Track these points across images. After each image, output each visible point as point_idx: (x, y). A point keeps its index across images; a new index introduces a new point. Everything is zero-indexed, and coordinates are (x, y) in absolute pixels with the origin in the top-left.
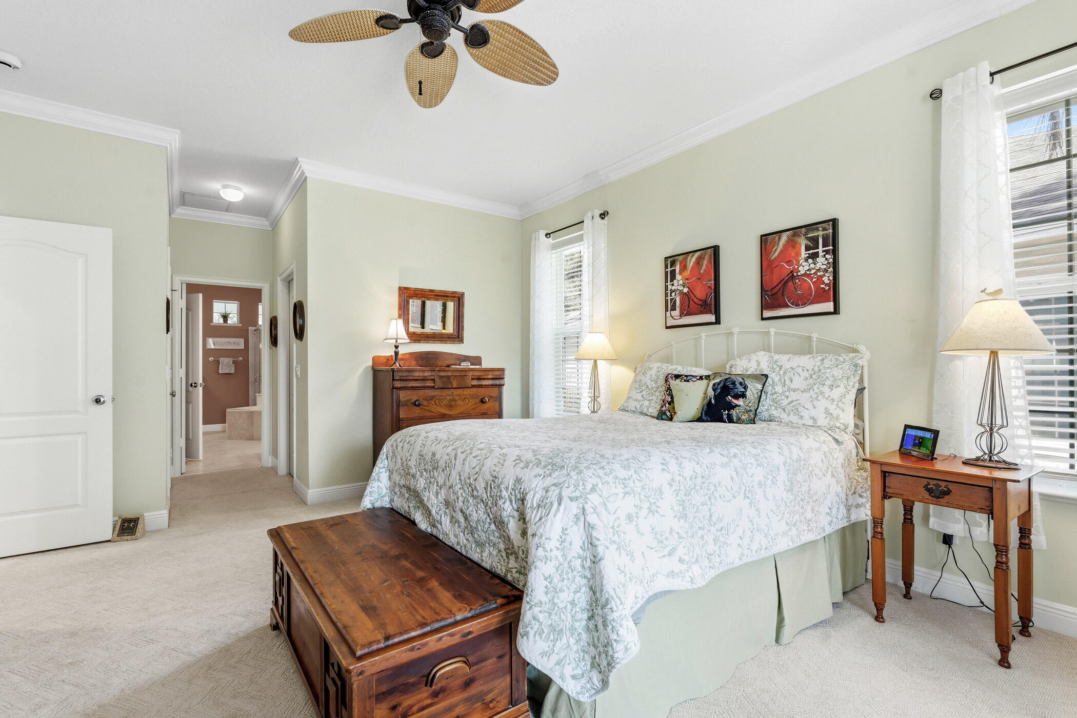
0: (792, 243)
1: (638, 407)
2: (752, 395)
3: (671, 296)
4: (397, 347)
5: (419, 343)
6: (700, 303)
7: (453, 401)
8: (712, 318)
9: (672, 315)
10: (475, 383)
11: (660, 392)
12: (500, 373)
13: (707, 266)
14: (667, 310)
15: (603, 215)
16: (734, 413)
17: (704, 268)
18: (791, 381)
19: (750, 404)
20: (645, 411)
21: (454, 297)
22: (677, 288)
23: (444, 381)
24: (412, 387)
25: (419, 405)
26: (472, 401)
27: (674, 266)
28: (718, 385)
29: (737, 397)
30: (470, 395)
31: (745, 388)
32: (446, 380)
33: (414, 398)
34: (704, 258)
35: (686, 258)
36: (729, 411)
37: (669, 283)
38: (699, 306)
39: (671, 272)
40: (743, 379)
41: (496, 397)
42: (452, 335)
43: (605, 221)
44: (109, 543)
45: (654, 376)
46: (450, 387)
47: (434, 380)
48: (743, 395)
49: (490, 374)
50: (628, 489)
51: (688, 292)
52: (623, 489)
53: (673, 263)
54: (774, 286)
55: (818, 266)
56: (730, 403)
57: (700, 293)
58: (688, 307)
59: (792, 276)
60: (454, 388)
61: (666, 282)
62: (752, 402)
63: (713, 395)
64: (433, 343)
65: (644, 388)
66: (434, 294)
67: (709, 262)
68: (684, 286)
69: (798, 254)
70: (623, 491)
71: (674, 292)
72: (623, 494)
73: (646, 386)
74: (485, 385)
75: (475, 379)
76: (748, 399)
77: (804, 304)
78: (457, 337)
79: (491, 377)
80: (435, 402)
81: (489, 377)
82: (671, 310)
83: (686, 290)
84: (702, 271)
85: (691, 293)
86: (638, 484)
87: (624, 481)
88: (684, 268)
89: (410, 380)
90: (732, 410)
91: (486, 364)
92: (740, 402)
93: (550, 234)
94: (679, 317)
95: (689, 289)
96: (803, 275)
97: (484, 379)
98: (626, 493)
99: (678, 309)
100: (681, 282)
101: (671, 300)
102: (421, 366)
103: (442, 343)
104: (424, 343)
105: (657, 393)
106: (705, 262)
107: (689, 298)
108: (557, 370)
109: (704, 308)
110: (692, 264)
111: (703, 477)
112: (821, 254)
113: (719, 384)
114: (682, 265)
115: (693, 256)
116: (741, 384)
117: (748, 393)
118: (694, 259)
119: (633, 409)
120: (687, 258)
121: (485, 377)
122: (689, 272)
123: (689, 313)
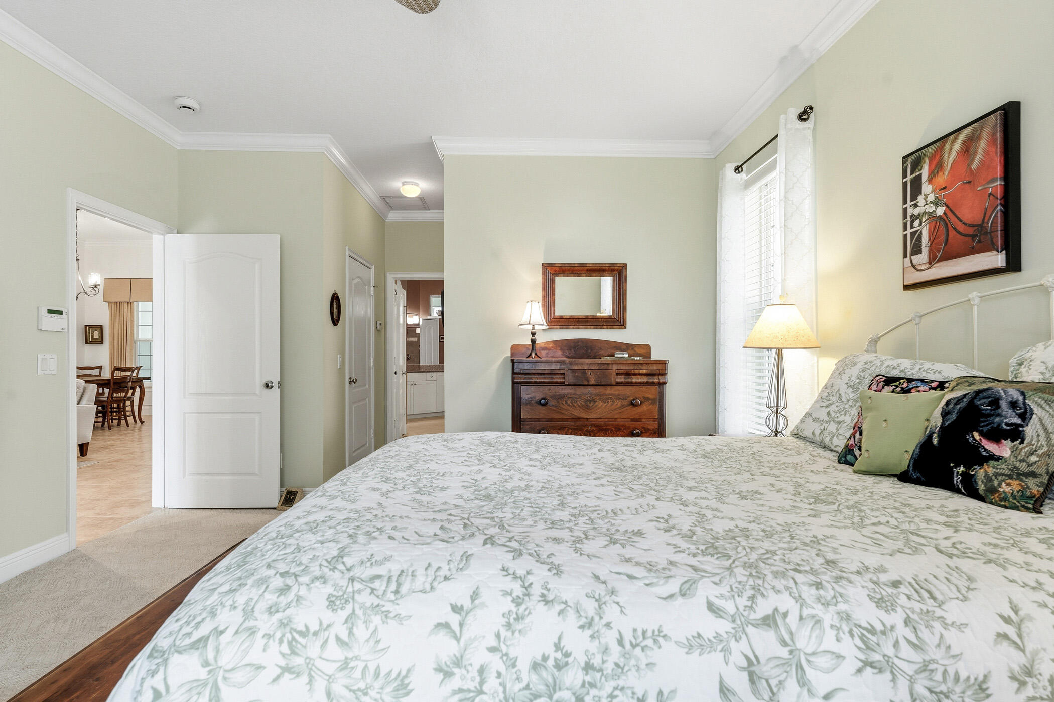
1: (817, 432)
2: (1042, 433)
3: (912, 227)
4: (533, 334)
5: (567, 329)
6: (971, 231)
7: (590, 401)
8: (998, 259)
9: (915, 262)
10: (621, 379)
12: (660, 367)
13: (986, 153)
14: (905, 256)
15: (804, 116)
16: (980, 473)
17: (978, 157)
19: (1034, 458)
20: (827, 441)
21: (613, 270)
22: (923, 209)
23: (577, 376)
24: (535, 382)
25: (545, 405)
26: (619, 403)
27: (918, 169)
28: (956, 404)
29: (997, 435)
30: (614, 395)
31: (1025, 415)
32: (580, 374)
33: (538, 396)
34: (979, 138)
35: (942, 148)
36: (968, 467)
37: (909, 203)
38: (967, 239)
39: (913, 181)
40: (1023, 393)
41: (654, 399)
42: (610, 318)
43: (809, 124)
44: (275, 510)
45: (854, 378)
46: (586, 383)
47: (563, 374)
48: (1016, 434)
49: (644, 367)
50: (298, 661)
51: (945, 213)
52: (283, 655)
53: (916, 165)
56: (977, 447)
57: (970, 212)
58: (946, 244)
60: (591, 385)
61: (905, 202)
62: (1040, 452)
63: (939, 424)
64: (585, 329)
65: (834, 399)
66: (586, 268)
67: (992, 141)
68: (936, 204)
70: (283, 663)
71: (917, 218)
72: (279, 671)
73: (838, 395)
74: (636, 383)
75: (621, 374)
76: (1030, 444)
78: (618, 321)
79: (645, 372)
80: (566, 401)
81: (641, 372)
82: (912, 254)
83: (940, 211)
84: (974, 166)
85: (951, 215)
86: (335, 652)
87: (297, 636)
88: (937, 169)
89: (534, 374)
90: (977, 467)
91: (655, 356)
92: (1005, 449)
93: (741, 166)
94: (927, 266)
95: (947, 206)
97: (635, 374)
98: (287, 669)
99: (925, 250)
100: (931, 197)
101: (913, 234)
102: (568, 357)
103: (596, 329)
104: (573, 329)
106: (983, 144)
107: (947, 225)
108: (760, 364)
109: (980, 241)
110: (953, 156)
111: (588, 667)
113: (959, 400)
114: (934, 163)
115: (955, 139)
116: (1014, 405)
117: (1030, 430)
118: (957, 146)
119: (809, 435)
120: (944, 146)
121: (637, 372)
122: (946, 174)
123: (948, 256)
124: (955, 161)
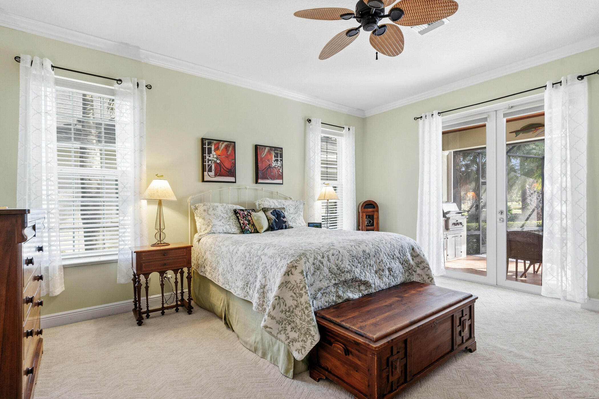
0: (269, 153)
3: (208, 163)
6: (227, 170)
8: (231, 179)
9: (209, 174)
11: (232, 219)
14: (204, 171)
16: (286, 224)
17: (230, 152)
18: (289, 210)
22: (212, 159)
27: (210, 145)
29: (283, 217)
31: (284, 213)
34: (229, 146)
35: (219, 143)
37: (207, 155)
38: (227, 172)
39: (208, 148)
48: (285, 217)
54: (263, 168)
55: (278, 165)
57: (227, 165)
58: (220, 172)
59: (270, 166)
61: (204, 153)
67: (233, 150)
68: (217, 159)
69: (272, 158)
71: (210, 161)
77: (274, 179)
82: (208, 171)
83: (218, 161)
84: (228, 154)
85: (221, 164)
88: (217, 149)
94: (214, 176)
95: (221, 161)
96: (273, 167)
99: (214, 171)
100: (215, 156)
101: (209, 165)
105: (231, 220)
106: (231, 149)
107: (220, 165)
109: (230, 174)
110: (222, 148)
112: (279, 160)
113: (274, 212)
114: (216, 146)
115: (223, 143)
116: (281, 212)
118: (223, 146)
122: (220, 151)
123: (221, 175)
124: (222, 150)
